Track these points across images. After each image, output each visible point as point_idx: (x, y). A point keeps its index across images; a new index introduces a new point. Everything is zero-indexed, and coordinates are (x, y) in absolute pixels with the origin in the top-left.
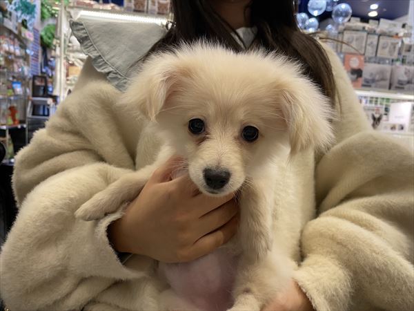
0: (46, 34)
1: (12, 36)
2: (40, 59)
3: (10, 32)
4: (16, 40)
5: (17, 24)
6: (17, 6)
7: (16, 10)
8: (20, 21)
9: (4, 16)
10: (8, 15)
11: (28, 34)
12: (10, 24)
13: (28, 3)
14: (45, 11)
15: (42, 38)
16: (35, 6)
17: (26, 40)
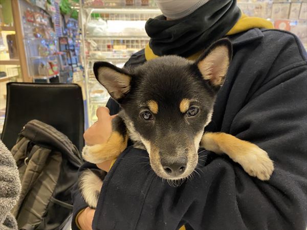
0: (63, 5)
1: (42, 12)
2: (62, 25)
3: (41, 9)
4: (45, 14)
5: (44, 3)
11: (52, 8)
12: (40, 4)
15: (61, 9)
17: (51, 12)
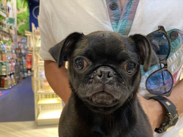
0: (20, 30)
1: (6, 34)
3: (5, 32)
4: (8, 35)
5: (8, 29)
6: (8, 21)
7: (7, 23)
8: (9, 27)
9: (3, 26)
10: (4, 25)
11: (13, 32)
12: (5, 29)
13: (12, 19)
14: (19, 20)
15: (18, 32)
16: (14, 19)
17: (12, 34)
